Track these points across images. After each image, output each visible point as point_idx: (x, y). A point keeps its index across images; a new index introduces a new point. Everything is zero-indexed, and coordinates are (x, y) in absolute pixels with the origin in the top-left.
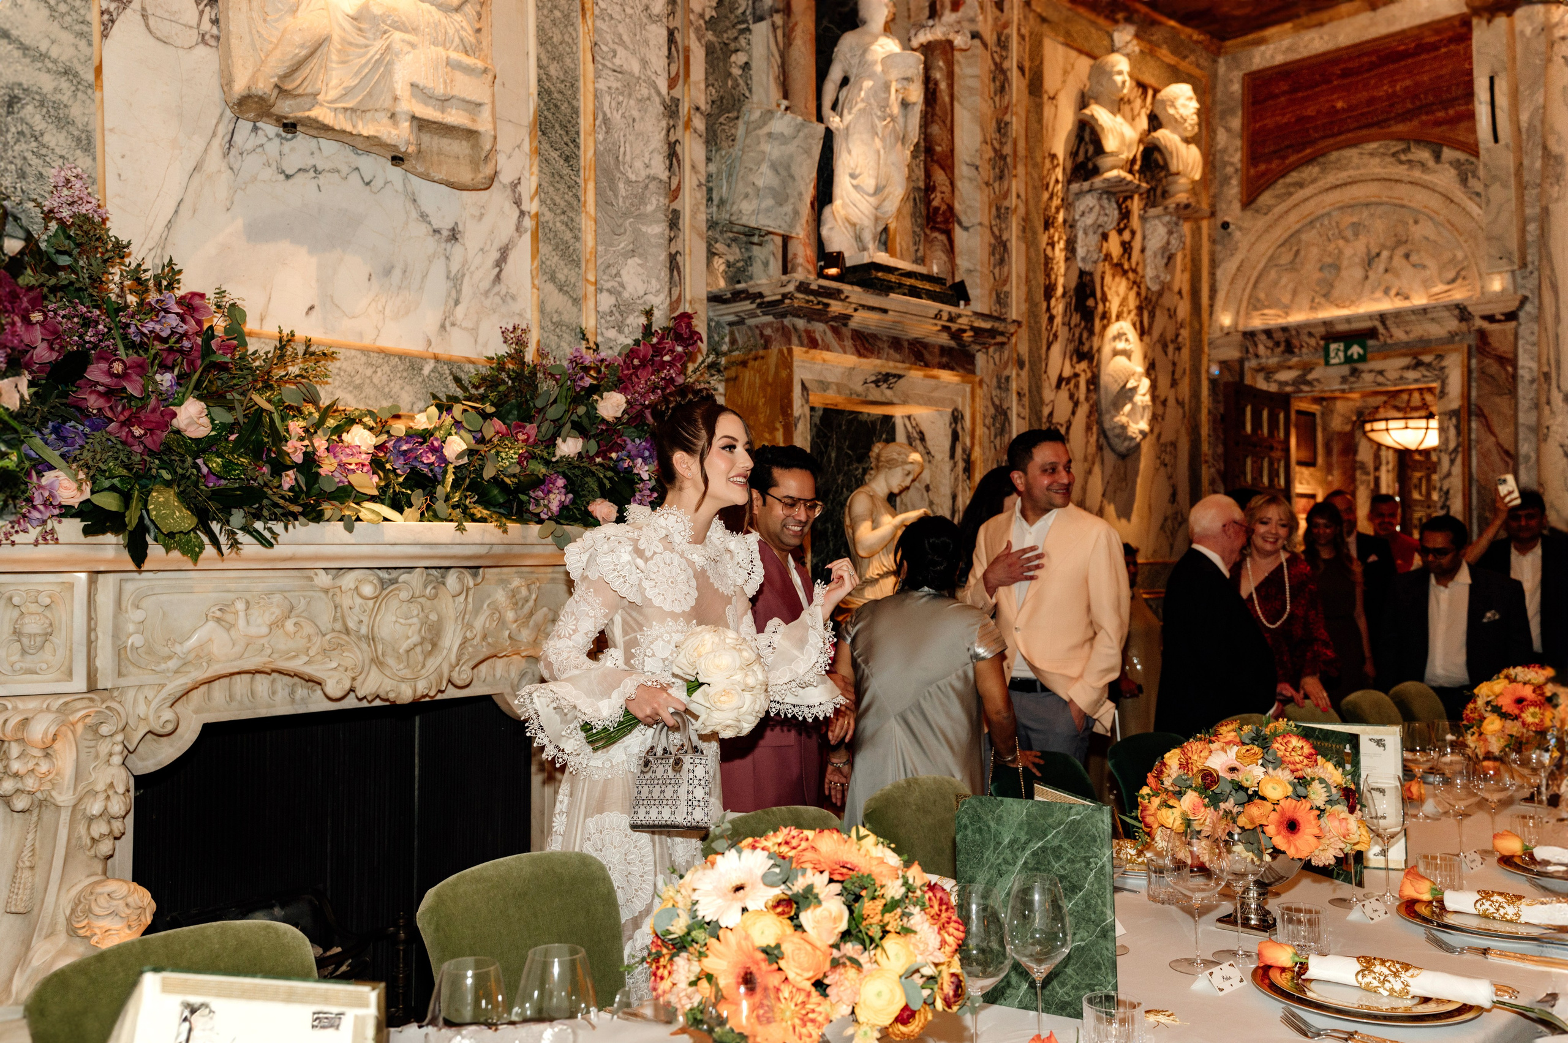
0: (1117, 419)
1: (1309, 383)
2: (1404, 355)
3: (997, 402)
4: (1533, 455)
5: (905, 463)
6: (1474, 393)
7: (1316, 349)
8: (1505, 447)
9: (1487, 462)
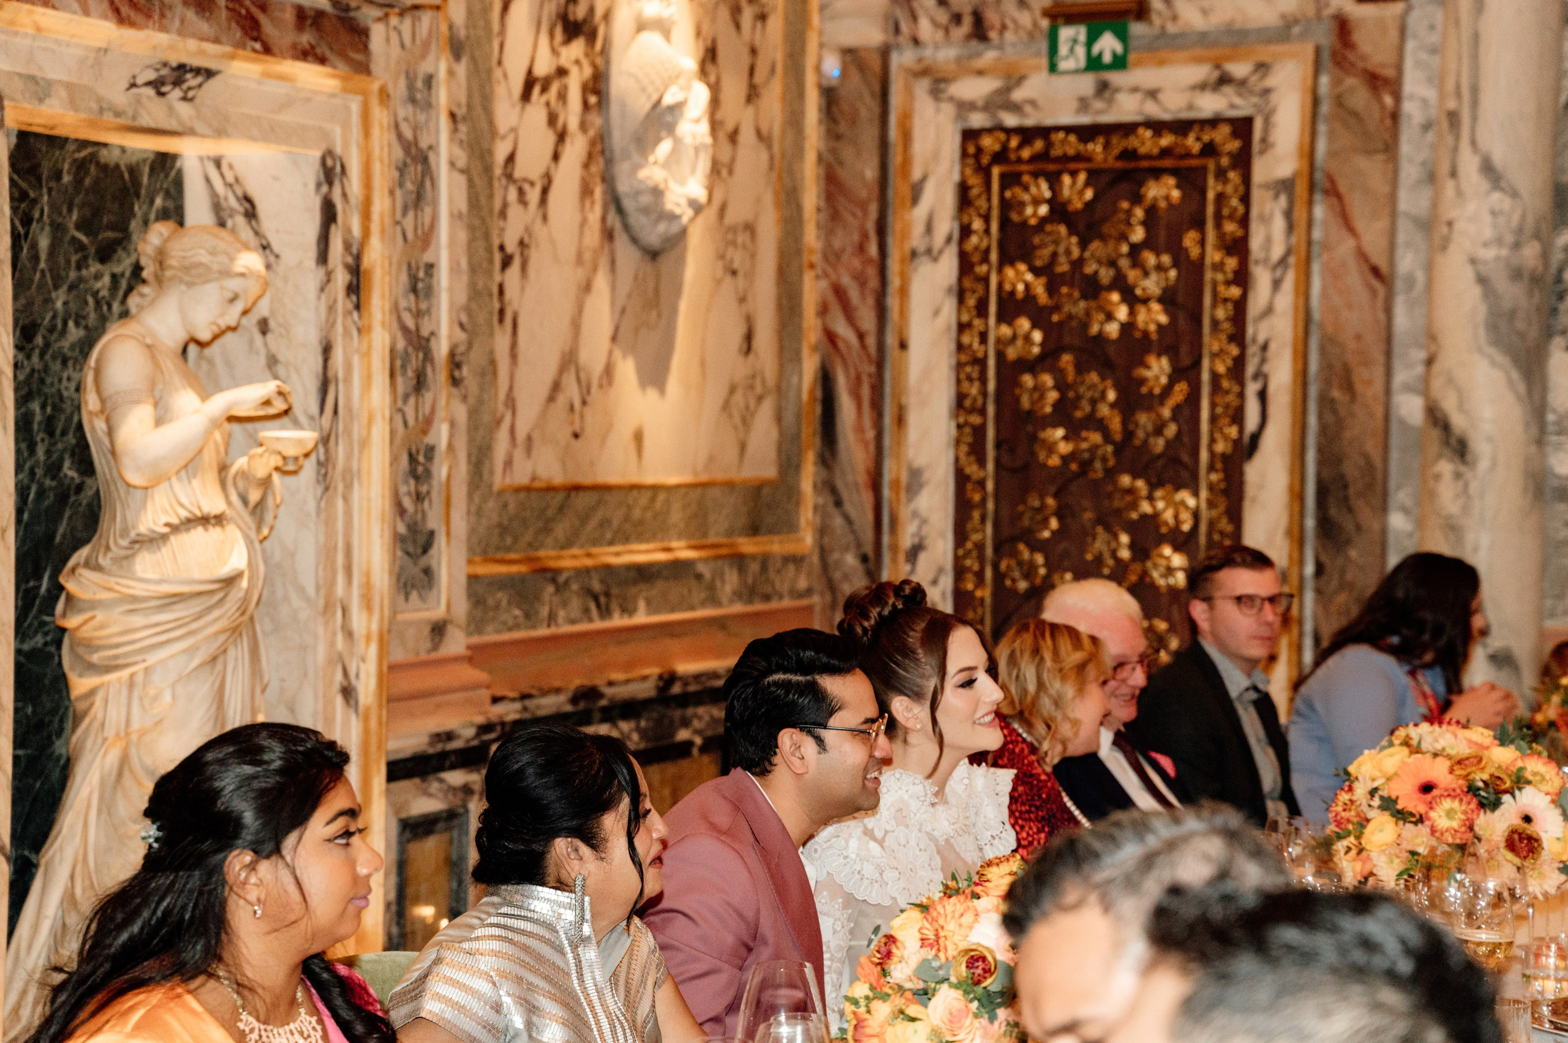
0: (643, 174)
1: (1015, 108)
2: (1198, 60)
3: (408, 134)
4: (1420, 276)
5: (226, 273)
6: (1321, 146)
7: (1031, 35)
8: (1372, 260)
9: (1339, 288)
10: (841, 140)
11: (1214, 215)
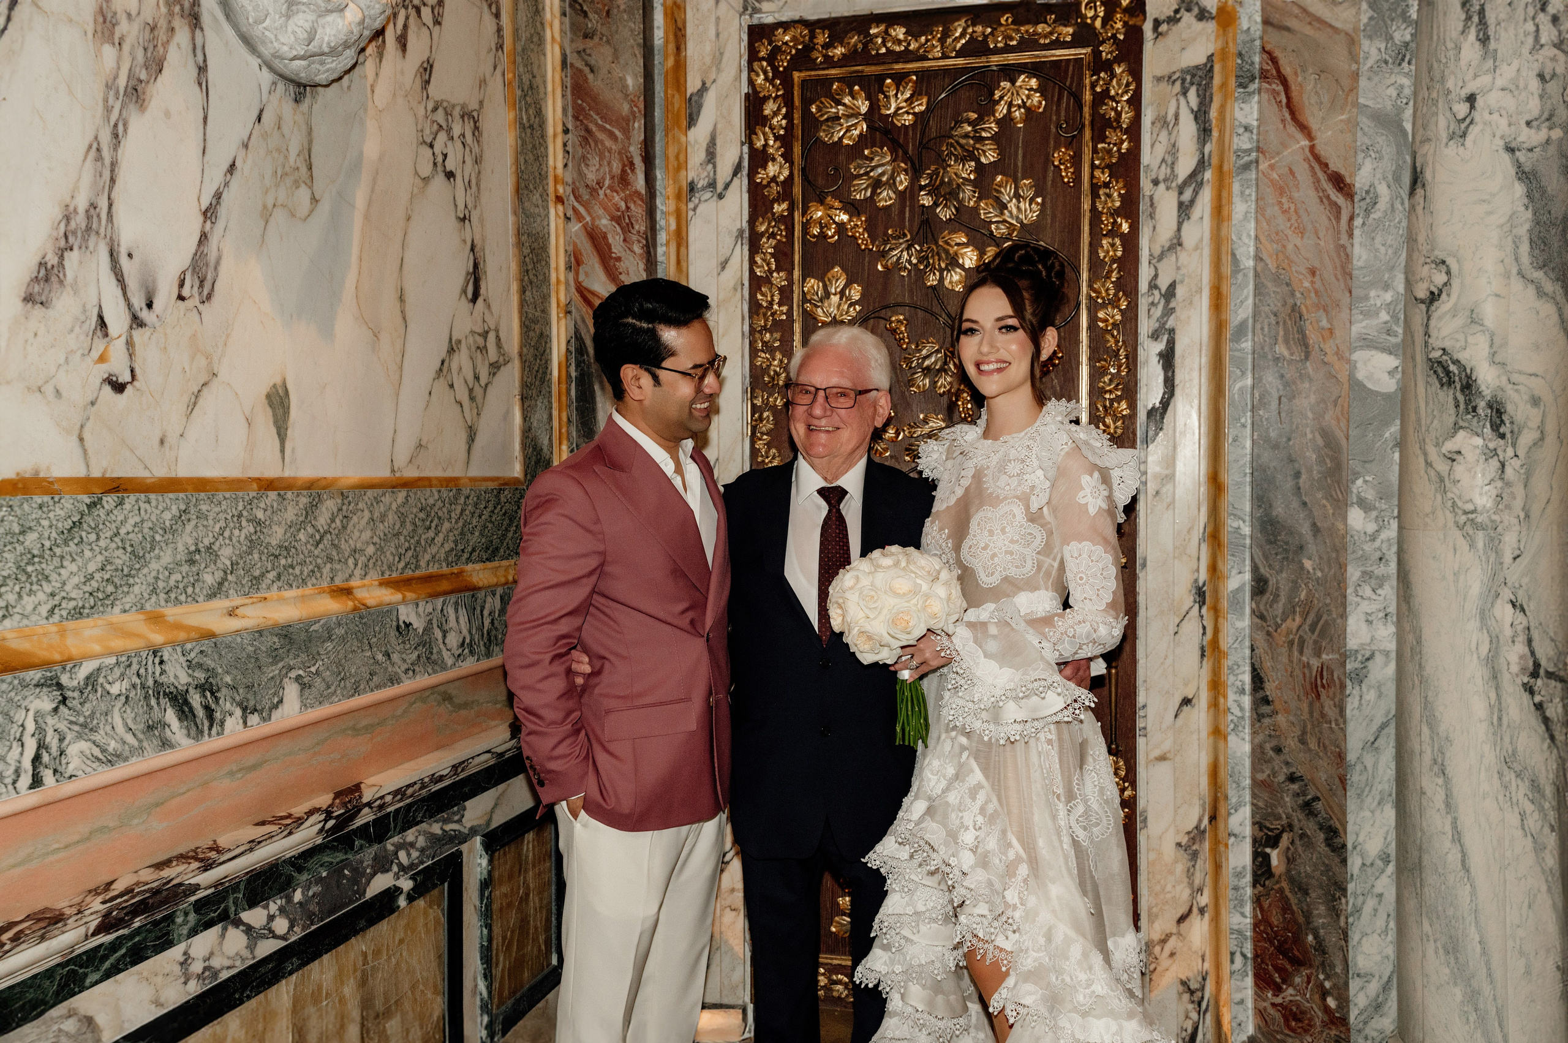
8: (1331, 166)
9: (1286, 206)
10: (592, 38)
11: (1092, 123)
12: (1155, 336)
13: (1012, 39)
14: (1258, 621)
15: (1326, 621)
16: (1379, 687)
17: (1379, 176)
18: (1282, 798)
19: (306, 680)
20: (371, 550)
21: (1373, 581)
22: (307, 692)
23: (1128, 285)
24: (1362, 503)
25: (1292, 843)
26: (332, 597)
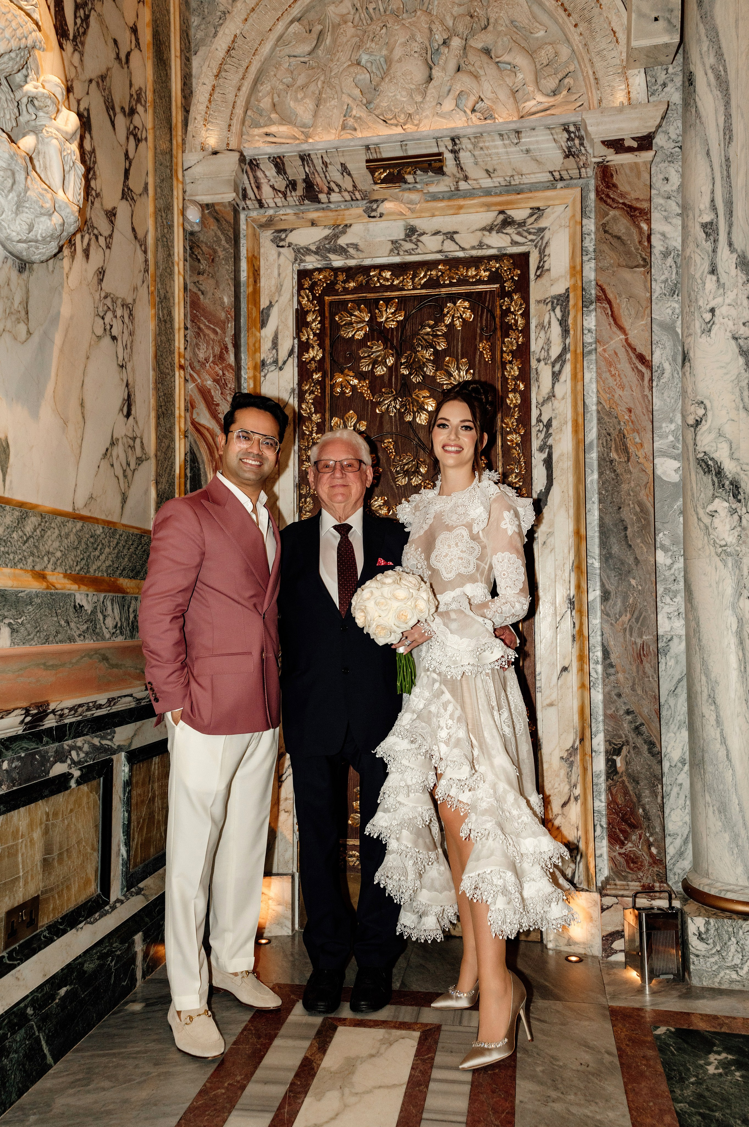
1: (342, 251)
2: (487, 207)
6: (590, 268)
8: (637, 350)
9: (613, 373)
10: (203, 275)
11: (501, 327)
12: (541, 449)
13: (453, 279)
14: (605, 617)
15: (645, 617)
16: (677, 656)
17: (664, 358)
18: (622, 724)
19: (15, 627)
20: (59, 554)
21: (671, 594)
22: (15, 634)
23: (525, 420)
24: (663, 548)
25: (629, 752)
26: (33, 577)
